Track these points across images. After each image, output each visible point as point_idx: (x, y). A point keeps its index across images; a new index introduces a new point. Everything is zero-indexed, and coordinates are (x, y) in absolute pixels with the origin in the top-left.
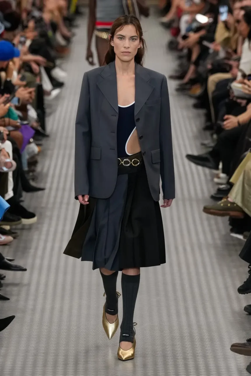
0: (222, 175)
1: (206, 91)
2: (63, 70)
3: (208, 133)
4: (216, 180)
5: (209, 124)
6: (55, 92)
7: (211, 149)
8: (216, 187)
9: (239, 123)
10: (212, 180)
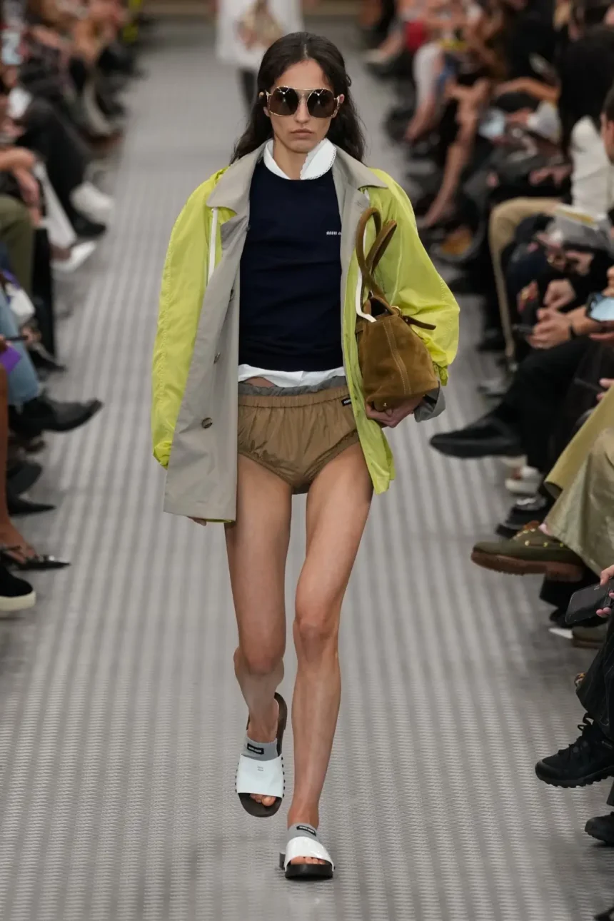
0: (527, 471)
1: (485, 246)
2: (103, 190)
3: (491, 359)
4: (511, 484)
5: (492, 334)
6: (82, 252)
7: (497, 402)
8: (511, 504)
9: (572, 330)
10: (500, 485)
